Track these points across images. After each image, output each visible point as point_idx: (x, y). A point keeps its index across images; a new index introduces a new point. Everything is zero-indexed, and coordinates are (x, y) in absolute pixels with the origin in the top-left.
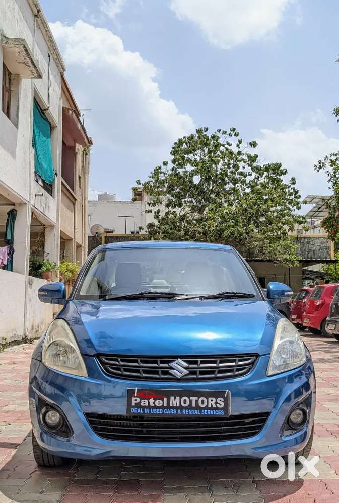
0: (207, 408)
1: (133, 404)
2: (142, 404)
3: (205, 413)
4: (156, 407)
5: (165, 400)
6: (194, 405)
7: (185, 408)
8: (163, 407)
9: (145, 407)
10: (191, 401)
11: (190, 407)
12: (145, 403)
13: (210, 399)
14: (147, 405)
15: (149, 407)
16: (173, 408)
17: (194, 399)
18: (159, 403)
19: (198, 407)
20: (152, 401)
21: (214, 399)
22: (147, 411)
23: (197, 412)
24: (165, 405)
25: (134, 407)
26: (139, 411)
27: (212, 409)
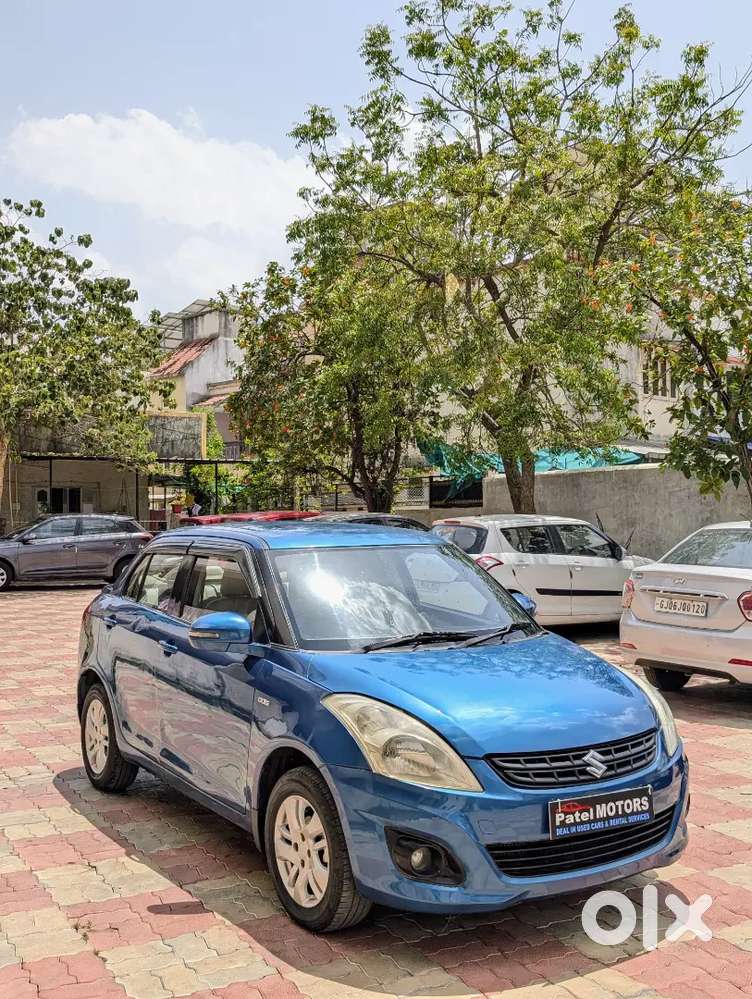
0: (633, 813)
1: (558, 824)
2: (567, 821)
3: (632, 819)
4: (582, 823)
5: (591, 810)
6: (620, 813)
7: (612, 818)
8: (589, 822)
9: (572, 824)
10: (617, 807)
11: (617, 816)
12: (570, 819)
13: (635, 800)
14: (572, 821)
15: (575, 824)
16: (601, 820)
17: (620, 803)
18: (585, 816)
19: (625, 815)
20: (577, 814)
21: (638, 800)
22: (573, 830)
23: (624, 821)
24: (592, 818)
25: (559, 827)
26: (565, 832)
27: (638, 813)
